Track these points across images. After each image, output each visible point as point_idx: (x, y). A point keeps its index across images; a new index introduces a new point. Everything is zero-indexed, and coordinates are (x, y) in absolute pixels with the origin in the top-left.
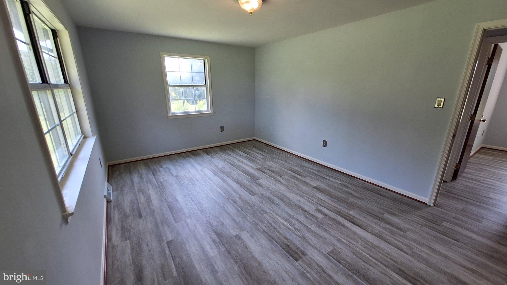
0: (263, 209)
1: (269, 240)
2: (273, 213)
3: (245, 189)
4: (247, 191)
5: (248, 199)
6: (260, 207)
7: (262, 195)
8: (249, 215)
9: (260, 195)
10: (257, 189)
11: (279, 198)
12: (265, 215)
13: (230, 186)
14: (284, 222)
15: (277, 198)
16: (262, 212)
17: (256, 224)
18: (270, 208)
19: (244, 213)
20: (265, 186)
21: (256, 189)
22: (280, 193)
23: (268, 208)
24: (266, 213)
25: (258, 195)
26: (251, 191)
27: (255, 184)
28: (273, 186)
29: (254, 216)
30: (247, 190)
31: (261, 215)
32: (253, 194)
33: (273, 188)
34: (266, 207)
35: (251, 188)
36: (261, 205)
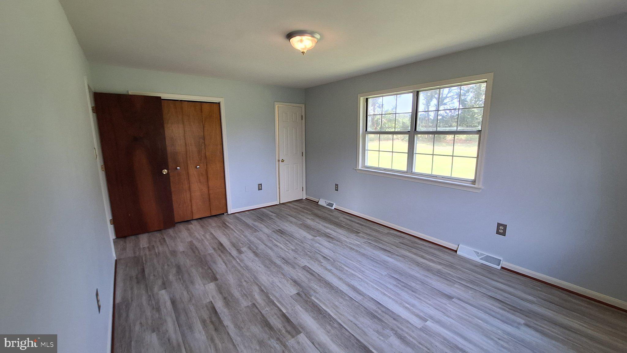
0: (295, 252)
1: (293, 235)
2: (286, 249)
3: (316, 275)
4: (314, 271)
5: (311, 261)
6: (298, 254)
7: (294, 267)
8: (308, 248)
9: (297, 267)
10: (300, 274)
11: (275, 264)
12: (294, 248)
13: (340, 279)
14: (278, 244)
15: (277, 263)
16: (296, 250)
17: (302, 242)
18: (288, 254)
19: (313, 249)
20: (287, 281)
21: (301, 276)
22: (271, 271)
23: (290, 254)
24: (293, 250)
25: (299, 266)
26: (308, 271)
27: (303, 284)
28: (276, 280)
29: (304, 247)
30: (314, 273)
31: (298, 248)
32: (305, 268)
33: (277, 278)
34: (291, 255)
35: (309, 276)
36: (297, 256)
